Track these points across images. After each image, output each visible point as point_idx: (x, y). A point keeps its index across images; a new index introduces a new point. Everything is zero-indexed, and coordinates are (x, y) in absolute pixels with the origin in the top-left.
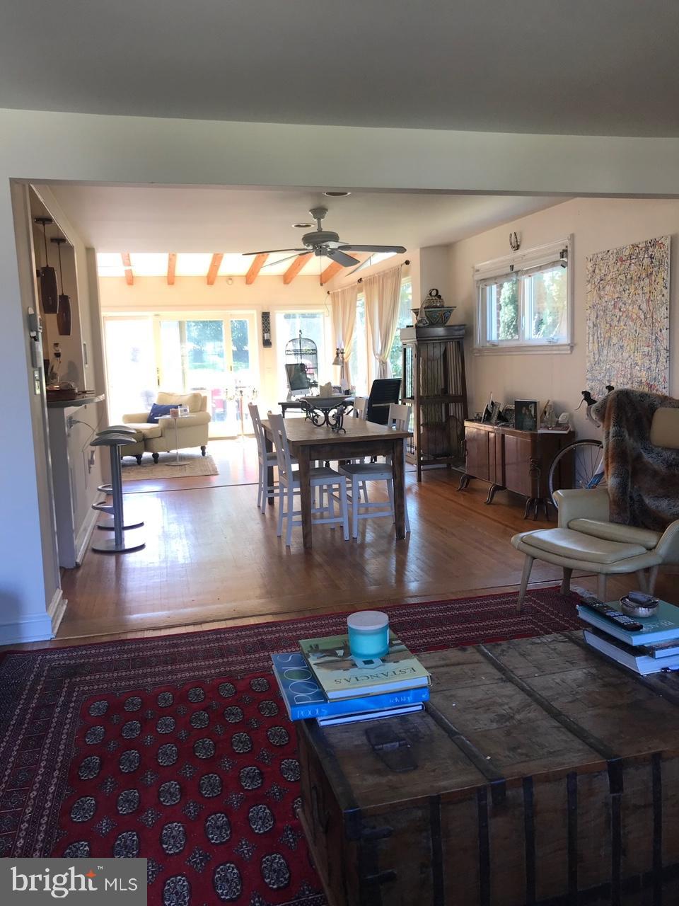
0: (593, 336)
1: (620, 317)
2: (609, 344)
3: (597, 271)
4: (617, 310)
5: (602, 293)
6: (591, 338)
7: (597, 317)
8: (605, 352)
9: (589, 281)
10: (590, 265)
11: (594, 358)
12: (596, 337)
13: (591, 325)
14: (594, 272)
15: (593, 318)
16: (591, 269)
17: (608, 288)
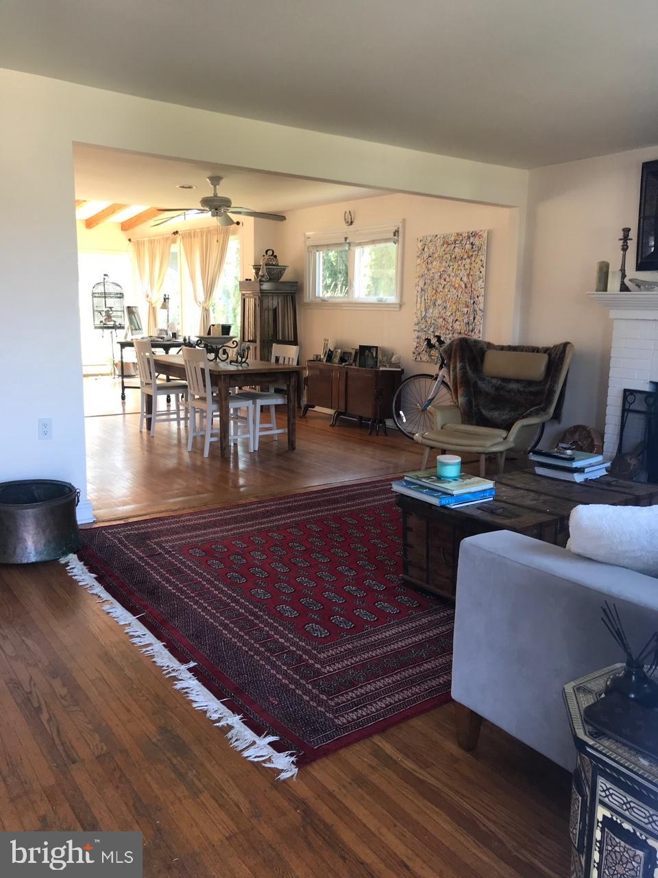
0: (421, 298)
1: (445, 285)
2: (434, 304)
3: (426, 249)
4: (442, 280)
5: (430, 266)
6: (419, 300)
7: (425, 284)
8: (431, 310)
9: (418, 257)
10: (420, 245)
11: (421, 314)
12: (423, 299)
13: (420, 290)
14: (423, 250)
15: (421, 284)
16: (421, 248)
17: (435, 263)
